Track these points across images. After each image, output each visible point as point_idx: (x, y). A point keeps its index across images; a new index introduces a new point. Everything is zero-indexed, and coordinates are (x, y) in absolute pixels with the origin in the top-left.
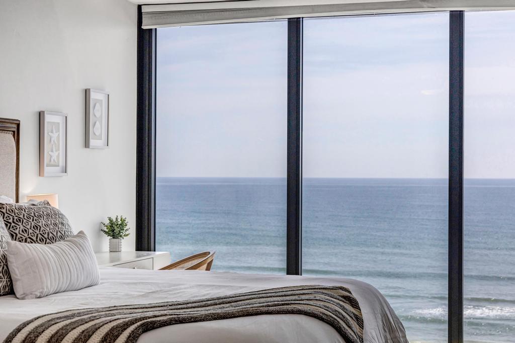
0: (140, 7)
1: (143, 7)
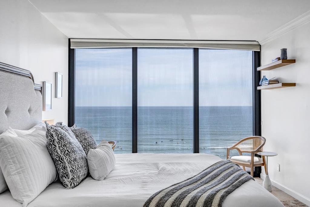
1: (71, 39)
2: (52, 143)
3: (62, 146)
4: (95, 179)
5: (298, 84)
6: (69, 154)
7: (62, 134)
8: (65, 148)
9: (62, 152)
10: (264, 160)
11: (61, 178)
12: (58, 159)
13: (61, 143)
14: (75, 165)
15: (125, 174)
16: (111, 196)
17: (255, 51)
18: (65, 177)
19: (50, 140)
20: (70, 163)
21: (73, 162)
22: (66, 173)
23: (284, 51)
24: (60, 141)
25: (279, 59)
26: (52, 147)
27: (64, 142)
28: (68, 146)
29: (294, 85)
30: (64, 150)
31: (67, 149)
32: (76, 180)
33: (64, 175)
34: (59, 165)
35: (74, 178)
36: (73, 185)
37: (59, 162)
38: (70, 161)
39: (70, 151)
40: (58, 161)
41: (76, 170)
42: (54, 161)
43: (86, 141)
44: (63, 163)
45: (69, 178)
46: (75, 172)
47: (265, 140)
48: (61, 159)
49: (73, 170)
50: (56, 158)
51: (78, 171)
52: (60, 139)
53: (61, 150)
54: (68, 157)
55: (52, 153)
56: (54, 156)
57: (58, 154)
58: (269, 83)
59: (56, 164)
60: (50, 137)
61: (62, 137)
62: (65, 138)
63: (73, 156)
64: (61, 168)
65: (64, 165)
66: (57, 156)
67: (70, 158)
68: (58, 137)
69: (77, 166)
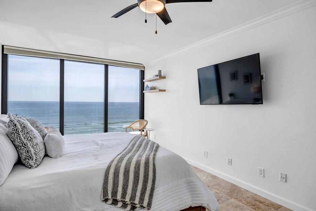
0: (3, 46)
1: (4, 46)
2: (14, 132)
3: (25, 134)
4: (53, 157)
5: (167, 90)
6: (32, 140)
7: (25, 124)
8: (28, 135)
9: (25, 139)
10: (147, 133)
11: (24, 160)
12: (21, 145)
13: (24, 131)
14: (37, 148)
15: (76, 151)
16: (77, 169)
17: (141, 70)
18: (28, 159)
19: (12, 129)
20: (33, 147)
21: (35, 147)
22: (29, 156)
23: (160, 71)
24: (23, 129)
25: (157, 76)
26: (14, 136)
27: (27, 130)
28: (30, 133)
29: (165, 91)
30: (27, 137)
31: (30, 136)
32: (38, 160)
33: (27, 158)
34: (22, 150)
35: (37, 159)
36: (36, 164)
37: (22, 148)
38: (32, 146)
39: (32, 137)
40: (21, 146)
41: (39, 152)
42: (16, 147)
43: (38, 128)
44: (26, 148)
45: (32, 160)
46: (37, 154)
47: (147, 122)
48: (25, 145)
49: (36, 152)
50: (19, 144)
51: (40, 153)
52: (23, 128)
53: (24, 137)
54: (31, 142)
55: (14, 140)
56: (16, 143)
57: (21, 141)
58: (151, 89)
59: (18, 149)
60: (13, 126)
61: (25, 127)
62: (27, 127)
63: (35, 141)
64: (24, 152)
65: (27, 149)
66: (20, 143)
67: (32, 143)
68: (21, 126)
69: (39, 149)
